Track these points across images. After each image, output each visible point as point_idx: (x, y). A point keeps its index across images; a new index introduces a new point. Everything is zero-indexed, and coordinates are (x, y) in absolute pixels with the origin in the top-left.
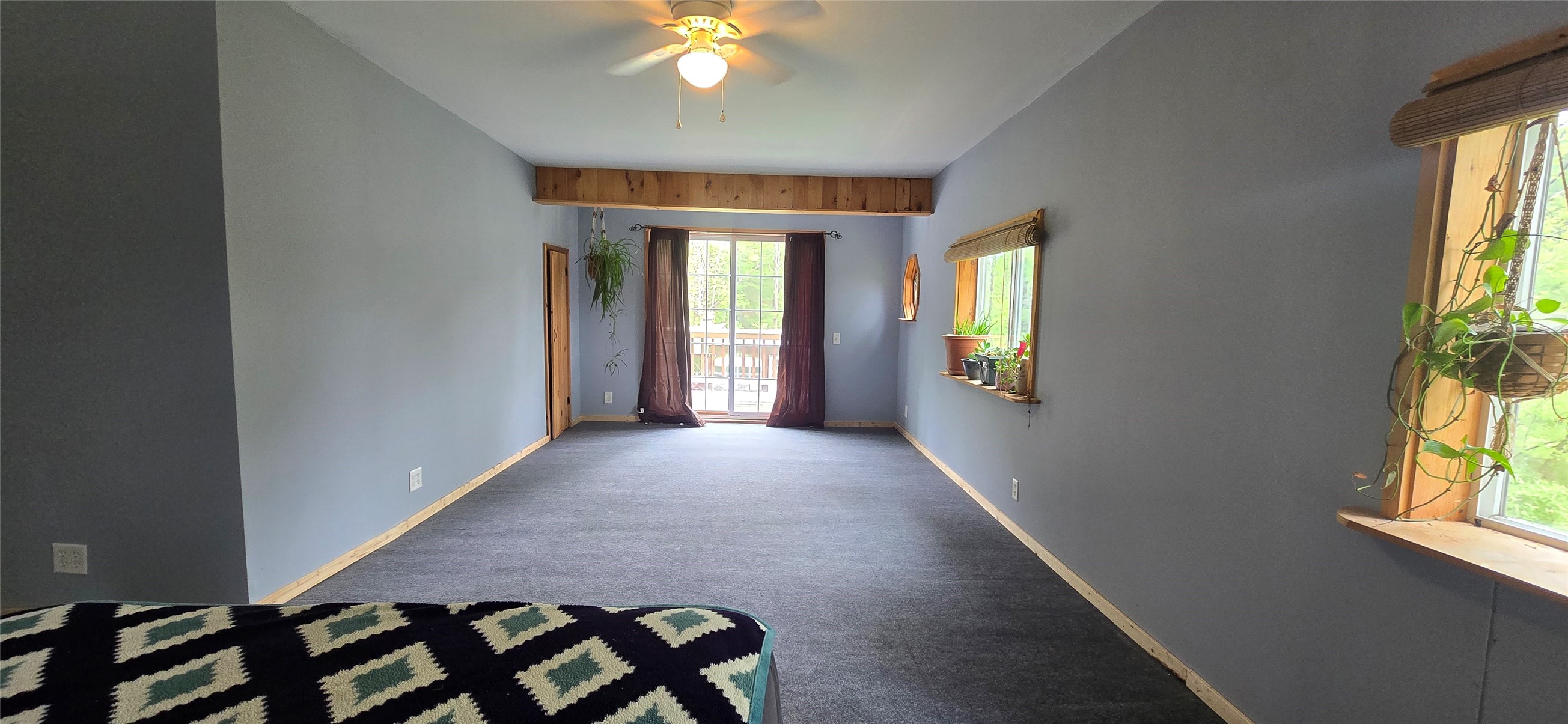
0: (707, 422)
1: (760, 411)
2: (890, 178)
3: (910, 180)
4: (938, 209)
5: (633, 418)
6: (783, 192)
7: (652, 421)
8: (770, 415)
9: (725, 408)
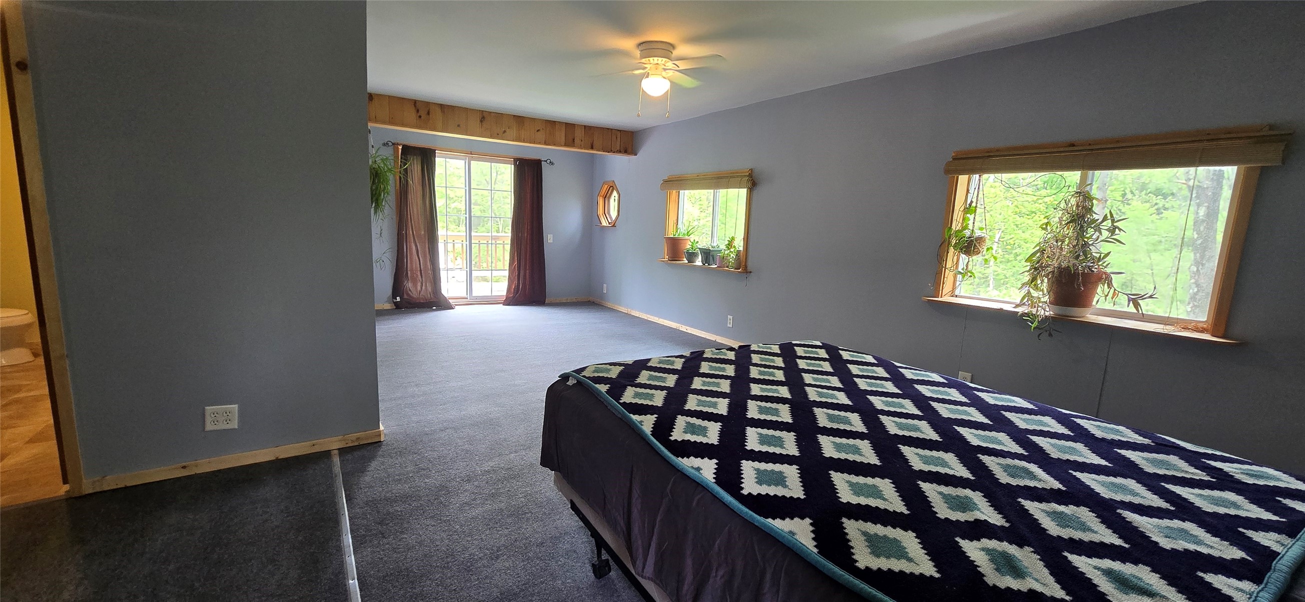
0: (456, 305)
1: (493, 295)
2: (608, 129)
3: (621, 131)
4: (642, 153)
5: (388, 306)
6: (538, 131)
7: (407, 308)
8: (505, 297)
9: (463, 294)
